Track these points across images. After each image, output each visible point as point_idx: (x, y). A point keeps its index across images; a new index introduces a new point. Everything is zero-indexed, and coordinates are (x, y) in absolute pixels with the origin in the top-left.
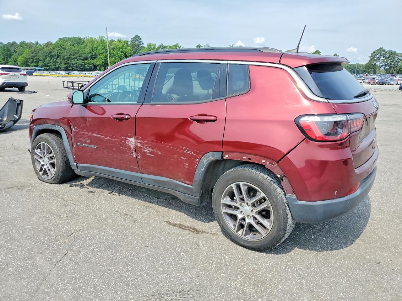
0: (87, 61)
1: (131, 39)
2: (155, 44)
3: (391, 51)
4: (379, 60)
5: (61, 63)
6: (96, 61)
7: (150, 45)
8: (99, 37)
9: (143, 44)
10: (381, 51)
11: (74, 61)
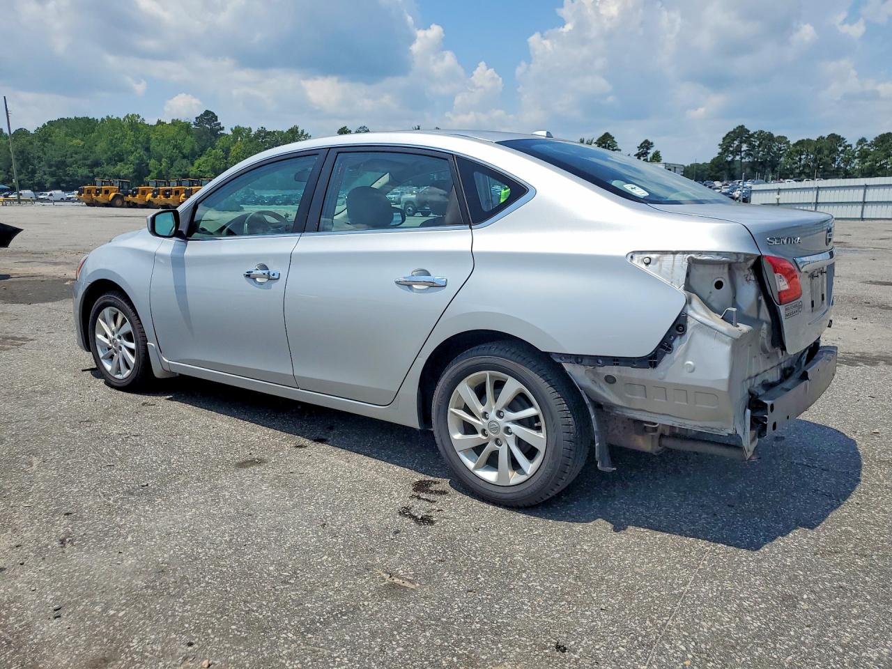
0: (99, 168)
1: (194, 120)
2: (250, 129)
3: (762, 132)
4: (738, 151)
5: (45, 174)
6: (118, 167)
7: (238, 131)
8: (127, 116)
9: (222, 129)
10: (740, 133)
11: (72, 169)
